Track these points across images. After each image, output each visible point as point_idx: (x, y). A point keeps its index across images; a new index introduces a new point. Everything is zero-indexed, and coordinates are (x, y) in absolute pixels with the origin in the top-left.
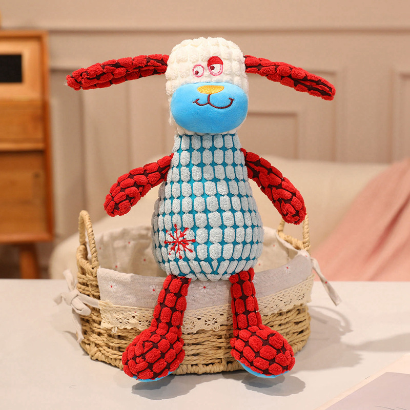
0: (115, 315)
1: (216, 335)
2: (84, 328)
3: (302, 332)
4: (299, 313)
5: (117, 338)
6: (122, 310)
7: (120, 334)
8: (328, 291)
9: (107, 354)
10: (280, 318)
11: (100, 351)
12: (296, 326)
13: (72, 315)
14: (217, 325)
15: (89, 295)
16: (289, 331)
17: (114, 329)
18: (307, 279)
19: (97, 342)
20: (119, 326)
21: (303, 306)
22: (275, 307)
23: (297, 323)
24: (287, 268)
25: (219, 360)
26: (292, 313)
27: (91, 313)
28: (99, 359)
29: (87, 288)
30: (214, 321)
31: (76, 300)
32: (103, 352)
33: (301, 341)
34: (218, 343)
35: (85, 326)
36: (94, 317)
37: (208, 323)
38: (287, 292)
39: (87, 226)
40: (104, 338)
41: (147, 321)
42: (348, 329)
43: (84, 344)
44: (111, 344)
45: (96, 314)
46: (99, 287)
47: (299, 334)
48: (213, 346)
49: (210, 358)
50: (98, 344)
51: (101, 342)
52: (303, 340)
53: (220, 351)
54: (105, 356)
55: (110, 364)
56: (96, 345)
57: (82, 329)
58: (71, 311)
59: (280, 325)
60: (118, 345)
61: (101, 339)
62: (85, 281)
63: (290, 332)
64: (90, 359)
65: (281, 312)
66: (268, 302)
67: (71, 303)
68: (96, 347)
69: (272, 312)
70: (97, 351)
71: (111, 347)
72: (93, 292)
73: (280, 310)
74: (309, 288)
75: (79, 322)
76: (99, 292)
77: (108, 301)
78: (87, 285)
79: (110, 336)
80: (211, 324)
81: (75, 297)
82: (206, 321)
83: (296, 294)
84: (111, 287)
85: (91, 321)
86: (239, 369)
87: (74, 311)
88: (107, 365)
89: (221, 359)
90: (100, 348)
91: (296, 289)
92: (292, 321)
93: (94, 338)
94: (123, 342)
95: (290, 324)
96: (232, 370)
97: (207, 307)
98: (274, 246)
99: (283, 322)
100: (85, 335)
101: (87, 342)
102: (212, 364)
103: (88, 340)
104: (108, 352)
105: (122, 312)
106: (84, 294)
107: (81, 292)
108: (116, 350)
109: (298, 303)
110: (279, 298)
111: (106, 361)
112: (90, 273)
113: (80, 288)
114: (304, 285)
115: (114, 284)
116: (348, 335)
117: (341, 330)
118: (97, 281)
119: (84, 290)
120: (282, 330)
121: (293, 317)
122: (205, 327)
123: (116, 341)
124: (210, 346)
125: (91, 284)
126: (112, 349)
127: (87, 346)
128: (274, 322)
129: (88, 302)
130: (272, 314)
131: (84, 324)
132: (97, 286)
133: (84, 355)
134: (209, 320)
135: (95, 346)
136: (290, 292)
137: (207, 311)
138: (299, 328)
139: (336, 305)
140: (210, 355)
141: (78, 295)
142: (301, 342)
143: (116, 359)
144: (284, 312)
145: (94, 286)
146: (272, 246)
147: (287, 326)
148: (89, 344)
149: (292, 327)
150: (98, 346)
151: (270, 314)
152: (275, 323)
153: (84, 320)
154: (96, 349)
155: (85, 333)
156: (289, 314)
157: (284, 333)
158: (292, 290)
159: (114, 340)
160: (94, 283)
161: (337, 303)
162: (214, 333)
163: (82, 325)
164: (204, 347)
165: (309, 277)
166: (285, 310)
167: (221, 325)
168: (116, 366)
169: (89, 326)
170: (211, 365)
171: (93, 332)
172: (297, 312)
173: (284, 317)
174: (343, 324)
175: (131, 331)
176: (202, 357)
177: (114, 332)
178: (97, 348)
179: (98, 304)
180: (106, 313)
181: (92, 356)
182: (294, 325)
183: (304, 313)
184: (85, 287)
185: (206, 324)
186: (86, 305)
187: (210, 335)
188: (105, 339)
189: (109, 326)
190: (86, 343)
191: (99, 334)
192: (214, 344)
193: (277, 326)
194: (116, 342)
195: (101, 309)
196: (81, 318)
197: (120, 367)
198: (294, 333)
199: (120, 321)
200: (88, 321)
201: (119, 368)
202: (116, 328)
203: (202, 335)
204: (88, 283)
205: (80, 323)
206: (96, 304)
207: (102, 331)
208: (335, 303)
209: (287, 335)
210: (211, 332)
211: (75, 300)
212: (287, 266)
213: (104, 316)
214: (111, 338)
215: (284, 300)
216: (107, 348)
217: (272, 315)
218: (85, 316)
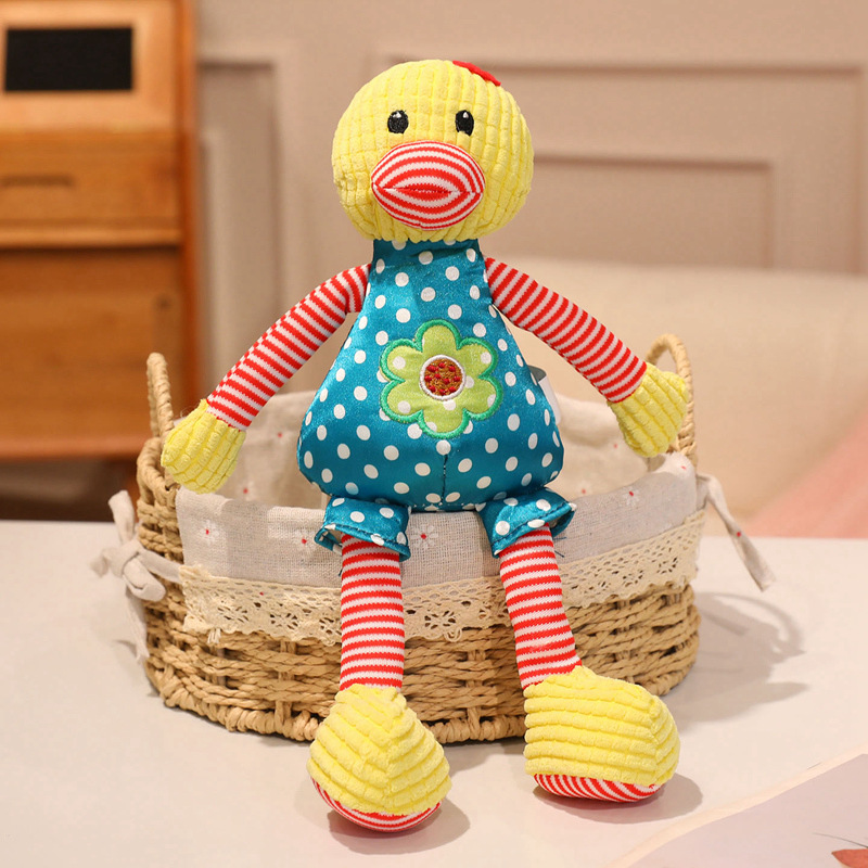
0: (216, 601)
1: (453, 652)
2: (153, 631)
3: (672, 650)
4: (666, 604)
5: (220, 654)
6: (233, 589)
7: (227, 645)
8: (742, 554)
9: (198, 693)
10: (613, 614)
11: (185, 686)
12: (657, 636)
13: (125, 601)
14: (456, 628)
15: (162, 554)
16: (639, 648)
17: (212, 633)
18: (683, 523)
19: (179, 665)
20: (224, 626)
21: (674, 587)
22: (599, 588)
23: (659, 629)
24: (631, 494)
25: (460, 713)
26: (645, 604)
27: (166, 595)
28: (183, 705)
29: (158, 537)
30: (448, 617)
31: (135, 565)
32: (191, 688)
33: (670, 673)
34: (457, 672)
35: (155, 626)
36: (173, 606)
37: (434, 621)
38: (631, 553)
39: (156, 390)
40: (193, 655)
41: (289, 615)
42: (793, 648)
43: (152, 669)
44: (208, 670)
45: (176, 599)
46: (181, 534)
47: (665, 655)
48: (447, 678)
49: (438, 708)
50: (181, 670)
51: (187, 665)
52: (675, 672)
53: (463, 691)
54: (194, 697)
55: (206, 718)
56: (177, 672)
57: (148, 634)
58: (124, 591)
59: (615, 632)
60: (222, 673)
61: (187, 658)
62: (153, 521)
63: (642, 650)
64: (162, 705)
65: (615, 600)
66: (582, 576)
67: (123, 573)
68: (175, 677)
69: (592, 601)
70: (179, 685)
71: (207, 678)
72: (169, 546)
73: (615, 596)
74: (689, 545)
75: (140, 617)
76: (180, 545)
77: (200, 566)
78: (160, 531)
79: (206, 649)
80: (441, 626)
81: (132, 558)
82: (427, 618)
83: (655, 557)
84: (207, 532)
85: (167, 614)
86: (509, 735)
87: (129, 593)
88: (199, 720)
89: (465, 709)
90: (185, 680)
91: (655, 545)
92: (647, 623)
93: (171, 654)
94: (235, 664)
95: (641, 631)
96: (492, 738)
97: (428, 583)
98: (616, 446)
99: (620, 624)
100: (155, 649)
101: (158, 665)
102: (445, 721)
103: (161, 659)
104: (201, 689)
105: (231, 593)
106: (153, 550)
107: (145, 547)
108: (218, 684)
109: (661, 580)
110: (609, 566)
111: (197, 709)
112: (162, 501)
113: (144, 537)
114: (676, 536)
115: (214, 526)
116: (792, 661)
117: (776, 650)
118: (176, 519)
119: (152, 541)
120: (618, 644)
121: (647, 613)
122: (427, 634)
123: (219, 662)
124: (440, 679)
125: (166, 528)
126: (211, 681)
127: (158, 675)
128: (597, 623)
129: (159, 569)
130: (592, 605)
131: (153, 623)
132: (177, 532)
133: (151, 695)
134: (435, 616)
135: (175, 673)
136: (638, 552)
137: (431, 593)
138: (664, 641)
139: (761, 589)
140: (439, 700)
141: (138, 554)
142: (668, 676)
143: (218, 706)
144: (625, 602)
145: (171, 531)
146: (610, 445)
147: (632, 634)
148: (162, 670)
149: (644, 639)
150: (181, 674)
151: (585, 604)
152: (601, 627)
153: (154, 614)
154: (175, 680)
155: (154, 642)
156: (637, 607)
157: (625, 652)
158: (644, 549)
159: (214, 659)
160: (170, 524)
161: (764, 583)
162: (450, 648)
163: (149, 624)
164: (425, 679)
165: (689, 519)
166: (625, 595)
167: (464, 629)
168: (218, 723)
169: (162, 626)
170: (441, 724)
171: (171, 640)
172: (661, 603)
173: (625, 612)
174: (783, 636)
175: (252, 640)
176: (421, 704)
177: (214, 640)
178: (180, 678)
179: (178, 573)
180: (196, 595)
181: (167, 698)
182: (651, 633)
183: (678, 605)
184: (154, 533)
185: (427, 625)
186: (156, 576)
187: (438, 652)
188: (195, 658)
189: (202, 626)
190: (155, 669)
191: (184, 646)
192: (448, 673)
193: (606, 634)
194: (219, 665)
195: (184, 584)
196: (147, 608)
197: (227, 726)
198: (651, 653)
199: (227, 614)
200: (161, 616)
201: (224, 726)
202: (219, 631)
203: (420, 651)
204: (161, 526)
205: (144, 621)
206: (175, 574)
207: (189, 639)
208: (758, 584)
209: (631, 657)
210: (440, 645)
211: (131, 564)
212: (631, 489)
213: (191, 602)
214: (208, 655)
215: (623, 572)
216: (199, 679)
217: (592, 609)
218: (153, 604)
